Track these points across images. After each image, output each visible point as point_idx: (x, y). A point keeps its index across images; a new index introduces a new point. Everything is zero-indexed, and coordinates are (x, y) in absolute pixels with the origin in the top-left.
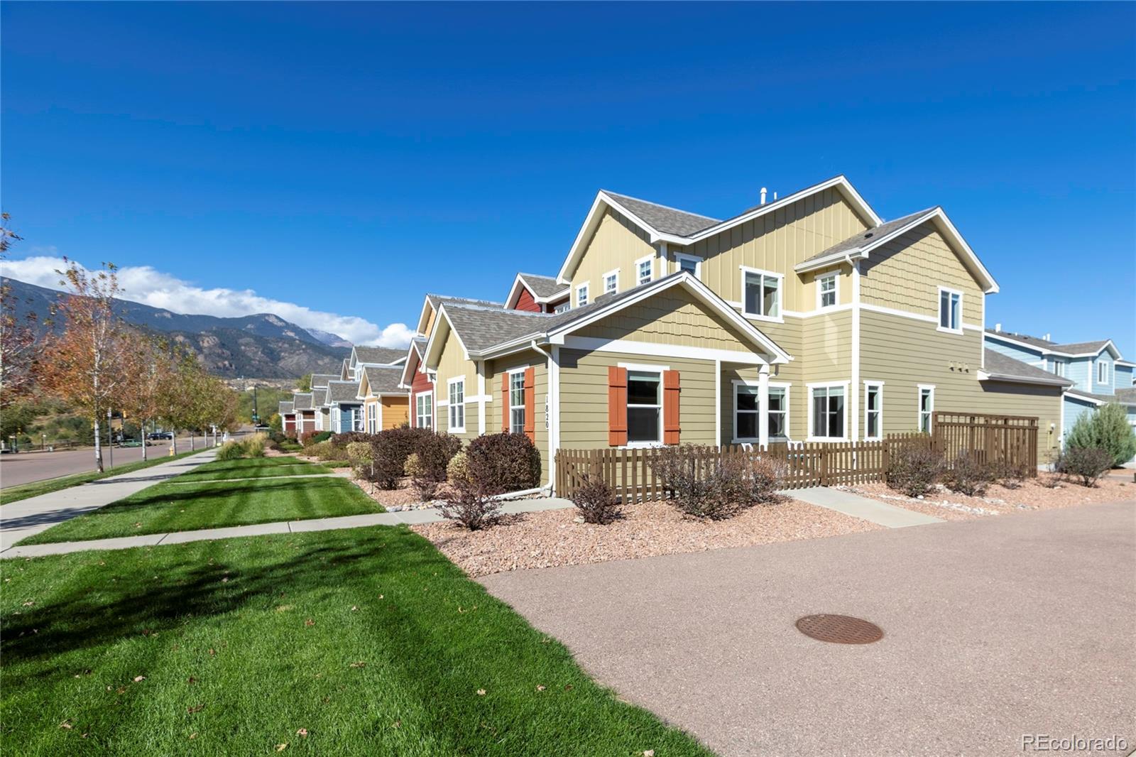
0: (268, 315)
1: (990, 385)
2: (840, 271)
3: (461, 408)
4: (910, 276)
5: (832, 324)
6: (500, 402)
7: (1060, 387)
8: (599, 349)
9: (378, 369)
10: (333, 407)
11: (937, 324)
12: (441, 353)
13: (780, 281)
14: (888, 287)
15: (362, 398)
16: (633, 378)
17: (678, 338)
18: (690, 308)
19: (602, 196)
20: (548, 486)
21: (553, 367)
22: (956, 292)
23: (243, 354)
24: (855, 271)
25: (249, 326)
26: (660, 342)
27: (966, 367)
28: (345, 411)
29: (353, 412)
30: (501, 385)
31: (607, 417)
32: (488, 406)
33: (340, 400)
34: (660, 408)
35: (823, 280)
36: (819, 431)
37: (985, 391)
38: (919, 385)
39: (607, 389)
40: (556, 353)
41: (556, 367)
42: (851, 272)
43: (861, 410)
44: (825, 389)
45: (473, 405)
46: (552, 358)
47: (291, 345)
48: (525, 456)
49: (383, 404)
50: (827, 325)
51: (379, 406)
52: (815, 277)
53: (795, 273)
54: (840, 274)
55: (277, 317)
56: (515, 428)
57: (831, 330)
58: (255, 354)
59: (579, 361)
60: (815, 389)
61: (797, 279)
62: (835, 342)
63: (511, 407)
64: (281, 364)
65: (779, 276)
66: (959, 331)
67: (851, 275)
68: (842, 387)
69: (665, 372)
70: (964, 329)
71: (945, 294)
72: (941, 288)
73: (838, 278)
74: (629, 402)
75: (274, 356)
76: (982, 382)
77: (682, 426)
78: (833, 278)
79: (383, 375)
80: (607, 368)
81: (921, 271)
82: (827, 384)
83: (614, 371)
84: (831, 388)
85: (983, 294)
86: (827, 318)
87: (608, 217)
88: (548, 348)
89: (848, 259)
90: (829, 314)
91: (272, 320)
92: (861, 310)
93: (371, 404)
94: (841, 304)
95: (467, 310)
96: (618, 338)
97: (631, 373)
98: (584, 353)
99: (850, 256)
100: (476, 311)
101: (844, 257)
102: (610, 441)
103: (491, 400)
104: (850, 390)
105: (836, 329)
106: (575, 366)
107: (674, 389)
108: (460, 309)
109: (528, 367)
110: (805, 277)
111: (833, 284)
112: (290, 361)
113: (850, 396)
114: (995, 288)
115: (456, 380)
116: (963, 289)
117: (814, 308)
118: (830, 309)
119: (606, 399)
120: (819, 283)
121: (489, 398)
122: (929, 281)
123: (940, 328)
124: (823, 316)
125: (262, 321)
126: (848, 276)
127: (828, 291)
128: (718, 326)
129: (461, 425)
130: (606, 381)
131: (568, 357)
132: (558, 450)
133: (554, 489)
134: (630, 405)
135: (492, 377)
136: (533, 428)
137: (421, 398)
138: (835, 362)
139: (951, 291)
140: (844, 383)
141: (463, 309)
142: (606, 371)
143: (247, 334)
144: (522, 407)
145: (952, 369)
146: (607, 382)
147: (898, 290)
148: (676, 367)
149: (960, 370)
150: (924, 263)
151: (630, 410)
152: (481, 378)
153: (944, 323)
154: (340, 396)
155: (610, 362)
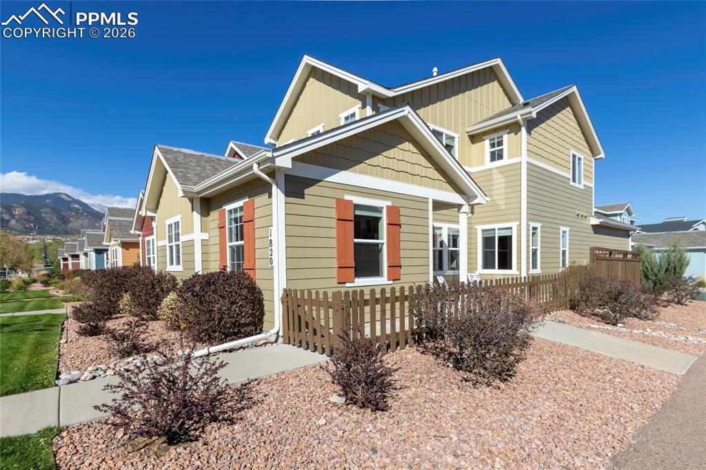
0: (60, 194)
1: (597, 229)
2: (508, 131)
3: (178, 246)
4: (556, 139)
5: (500, 176)
6: (217, 240)
7: (628, 231)
8: (328, 179)
9: (118, 221)
10: (91, 251)
11: (569, 179)
12: (160, 197)
13: (456, 140)
14: (543, 146)
15: (107, 244)
16: (358, 213)
17: (399, 174)
18: (407, 145)
19: (307, 59)
20: (275, 330)
21: (278, 195)
22: (581, 156)
23: (43, 219)
24: (524, 130)
25: (47, 201)
26: (382, 176)
27: (585, 214)
28: (99, 254)
29: (105, 255)
30: (217, 222)
31: (334, 253)
32: (205, 244)
33: (95, 246)
34: (383, 244)
35: (490, 140)
36: (488, 264)
37: (595, 233)
38: (561, 228)
39: (334, 223)
40: (281, 180)
41: (282, 196)
42: (520, 130)
43: (528, 247)
44: (494, 230)
45: (189, 244)
46: (277, 185)
47: (77, 213)
48: (246, 297)
49: (122, 247)
50: (494, 177)
51: (120, 249)
52: (484, 138)
53: (467, 135)
54: (508, 133)
55: (67, 195)
56: (233, 265)
57: (498, 180)
58: (52, 219)
59: (306, 191)
60: (483, 231)
61: (467, 139)
62: (503, 191)
63: (229, 244)
64: (70, 225)
65: (456, 135)
66: (581, 187)
67: (519, 134)
68: (511, 228)
69: (387, 206)
70: (584, 185)
71: (574, 156)
72: (573, 152)
73: (506, 138)
74: (355, 238)
75: (65, 220)
76: (594, 227)
77: (403, 262)
78: (502, 137)
79: (122, 226)
80: (335, 200)
81: (561, 136)
82: (496, 226)
83: (341, 203)
84: (499, 229)
85: (593, 159)
86: (495, 171)
87: (311, 80)
88: (272, 173)
89: (519, 118)
90: (496, 168)
91: (63, 197)
92: (528, 163)
93: (114, 248)
94: (509, 157)
95: (183, 153)
96: (346, 169)
97: (357, 207)
98: (312, 182)
99: (521, 115)
100: (191, 154)
101: (516, 117)
102: (338, 279)
103: (208, 238)
104: (519, 230)
105: (504, 180)
106: (303, 197)
107: (394, 225)
108: (176, 152)
109: (247, 200)
110: (474, 138)
111: (500, 143)
112: (75, 224)
113: (519, 236)
114: (602, 155)
115: (172, 221)
116: (584, 154)
117: (483, 163)
118: (498, 163)
119: (334, 233)
120: (487, 143)
121: (206, 236)
122: (566, 145)
123: (572, 183)
124: (491, 169)
125: (56, 197)
126: (516, 134)
127: (496, 148)
128: (430, 165)
129: (178, 263)
130: (334, 213)
131: (295, 186)
132: (284, 289)
133: (281, 334)
134: (356, 240)
135: (208, 215)
136: (254, 265)
137: (149, 242)
138: (503, 207)
139: (578, 155)
140: (514, 225)
141: (180, 152)
142: (333, 203)
143: (46, 206)
144: (242, 242)
145: (578, 215)
146: (335, 215)
147: (549, 149)
148: (398, 203)
149: (582, 216)
150: (563, 130)
151: (356, 244)
152: (197, 216)
153: (574, 181)
154: (95, 243)
155: (337, 194)
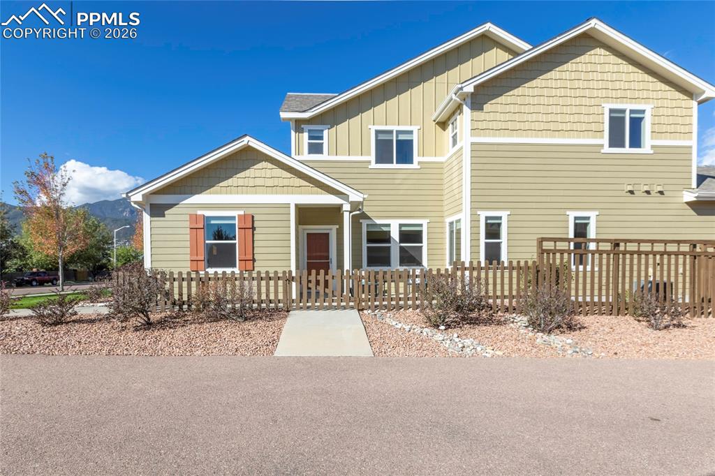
2: (459, 111)
5: (456, 162)
8: (182, 203)
11: (600, 146)
13: (416, 133)
17: (253, 189)
18: (264, 164)
21: (146, 217)
22: (639, 107)
24: (465, 108)
27: (660, 189)
31: (188, 251)
34: (236, 243)
35: (452, 124)
38: (569, 213)
39: (188, 231)
40: (148, 208)
41: (149, 217)
43: (475, 240)
44: (453, 223)
46: (146, 211)
50: (454, 164)
52: (449, 123)
53: (434, 123)
54: (460, 114)
59: (166, 212)
60: (449, 224)
61: (436, 129)
62: (457, 179)
65: (415, 128)
66: (646, 150)
68: (462, 220)
69: (239, 215)
70: (656, 147)
71: (616, 112)
72: (610, 106)
77: (257, 257)
78: (456, 119)
80: (188, 216)
81: (571, 93)
82: (454, 218)
83: (195, 218)
84: (456, 222)
86: (454, 158)
89: (454, 97)
90: (455, 154)
92: (472, 144)
94: (459, 142)
97: (209, 218)
98: (171, 206)
99: (455, 94)
102: (191, 268)
105: (457, 167)
106: (164, 216)
107: (248, 229)
110: (445, 125)
111: (456, 125)
113: (463, 228)
116: (652, 102)
117: (449, 151)
118: (455, 149)
119: (188, 238)
120: (450, 128)
123: (607, 150)
124: (452, 156)
127: (454, 133)
128: (292, 175)
130: (187, 224)
131: (158, 210)
138: (457, 197)
140: (461, 215)
142: (187, 218)
145: (631, 192)
146: (188, 226)
148: (250, 212)
149: (647, 192)
151: (208, 245)
153: (616, 144)
155: (192, 211)
